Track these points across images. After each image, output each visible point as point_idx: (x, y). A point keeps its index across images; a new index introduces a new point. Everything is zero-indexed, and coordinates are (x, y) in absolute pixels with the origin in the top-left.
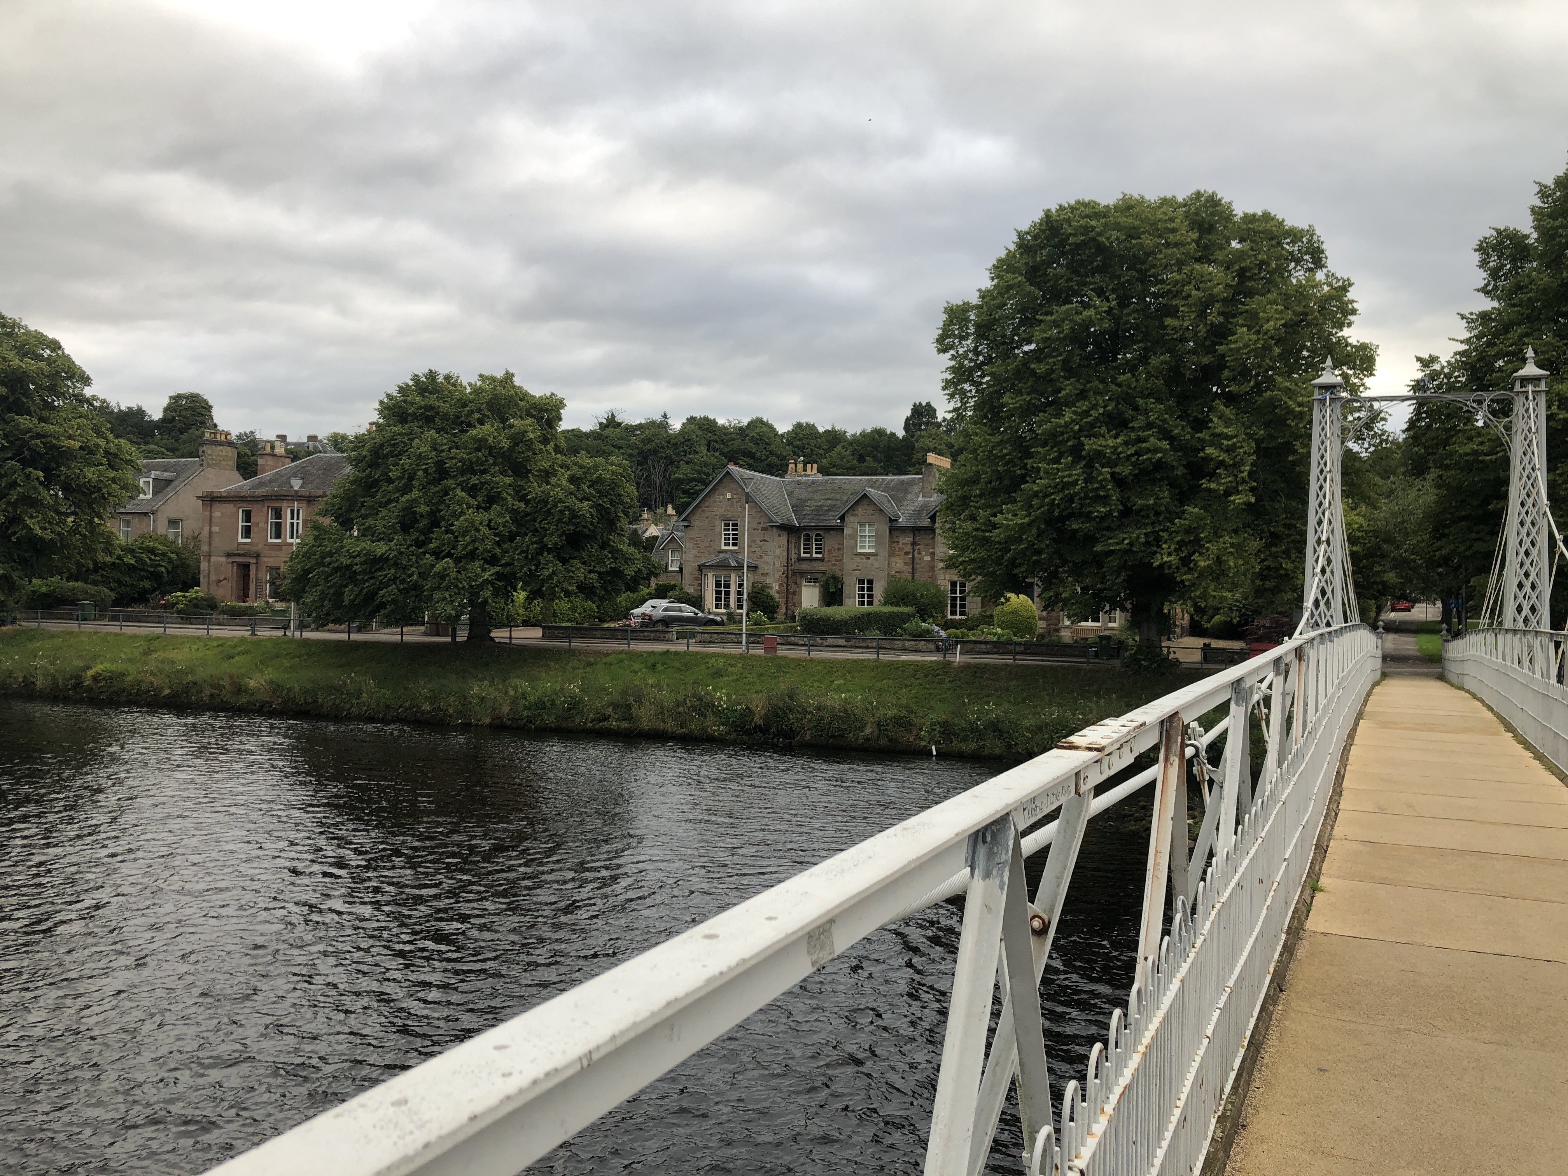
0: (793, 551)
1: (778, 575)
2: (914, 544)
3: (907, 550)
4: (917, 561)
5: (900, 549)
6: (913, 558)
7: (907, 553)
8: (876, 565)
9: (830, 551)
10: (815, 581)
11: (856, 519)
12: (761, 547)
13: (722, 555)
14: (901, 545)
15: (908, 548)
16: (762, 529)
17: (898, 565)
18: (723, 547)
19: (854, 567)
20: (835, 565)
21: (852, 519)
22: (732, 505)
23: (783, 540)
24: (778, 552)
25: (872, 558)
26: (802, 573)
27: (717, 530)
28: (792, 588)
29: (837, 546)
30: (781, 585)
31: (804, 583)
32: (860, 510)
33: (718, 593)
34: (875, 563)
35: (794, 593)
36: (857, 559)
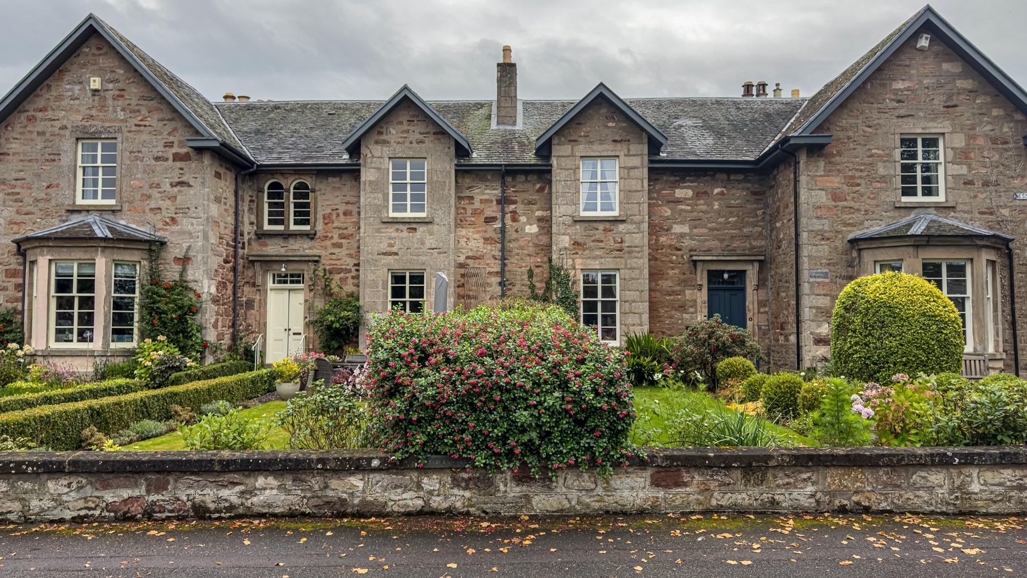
0: (247, 218)
1: (215, 262)
2: (503, 201)
3: (489, 213)
4: (511, 234)
5: (475, 213)
6: (503, 230)
7: (489, 220)
8: (430, 242)
9: (327, 219)
10: (296, 278)
11: (386, 151)
12: (173, 198)
13: (76, 219)
14: (477, 205)
15: (492, 210)
16: (177, 157)
17: (472, 244)
18: (80, 201)
19: (384, 247)
20: (339, 246)
21: (377, 150)
22: (103, 107)
23: (226, 187)
24: (214, 210)
25: (422, 229)
26: (267, 263)
27: (65, 160)
28: (247, 293)
29: (342, 208)
30: (222, 285)
31: (270, 284)
32: (393, 133)
33: (64, 303)
34: (428, 238)
35: (250, 304)
36: (391, 231)
